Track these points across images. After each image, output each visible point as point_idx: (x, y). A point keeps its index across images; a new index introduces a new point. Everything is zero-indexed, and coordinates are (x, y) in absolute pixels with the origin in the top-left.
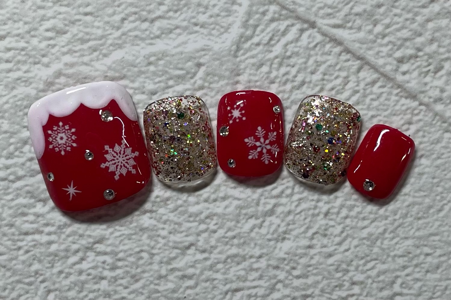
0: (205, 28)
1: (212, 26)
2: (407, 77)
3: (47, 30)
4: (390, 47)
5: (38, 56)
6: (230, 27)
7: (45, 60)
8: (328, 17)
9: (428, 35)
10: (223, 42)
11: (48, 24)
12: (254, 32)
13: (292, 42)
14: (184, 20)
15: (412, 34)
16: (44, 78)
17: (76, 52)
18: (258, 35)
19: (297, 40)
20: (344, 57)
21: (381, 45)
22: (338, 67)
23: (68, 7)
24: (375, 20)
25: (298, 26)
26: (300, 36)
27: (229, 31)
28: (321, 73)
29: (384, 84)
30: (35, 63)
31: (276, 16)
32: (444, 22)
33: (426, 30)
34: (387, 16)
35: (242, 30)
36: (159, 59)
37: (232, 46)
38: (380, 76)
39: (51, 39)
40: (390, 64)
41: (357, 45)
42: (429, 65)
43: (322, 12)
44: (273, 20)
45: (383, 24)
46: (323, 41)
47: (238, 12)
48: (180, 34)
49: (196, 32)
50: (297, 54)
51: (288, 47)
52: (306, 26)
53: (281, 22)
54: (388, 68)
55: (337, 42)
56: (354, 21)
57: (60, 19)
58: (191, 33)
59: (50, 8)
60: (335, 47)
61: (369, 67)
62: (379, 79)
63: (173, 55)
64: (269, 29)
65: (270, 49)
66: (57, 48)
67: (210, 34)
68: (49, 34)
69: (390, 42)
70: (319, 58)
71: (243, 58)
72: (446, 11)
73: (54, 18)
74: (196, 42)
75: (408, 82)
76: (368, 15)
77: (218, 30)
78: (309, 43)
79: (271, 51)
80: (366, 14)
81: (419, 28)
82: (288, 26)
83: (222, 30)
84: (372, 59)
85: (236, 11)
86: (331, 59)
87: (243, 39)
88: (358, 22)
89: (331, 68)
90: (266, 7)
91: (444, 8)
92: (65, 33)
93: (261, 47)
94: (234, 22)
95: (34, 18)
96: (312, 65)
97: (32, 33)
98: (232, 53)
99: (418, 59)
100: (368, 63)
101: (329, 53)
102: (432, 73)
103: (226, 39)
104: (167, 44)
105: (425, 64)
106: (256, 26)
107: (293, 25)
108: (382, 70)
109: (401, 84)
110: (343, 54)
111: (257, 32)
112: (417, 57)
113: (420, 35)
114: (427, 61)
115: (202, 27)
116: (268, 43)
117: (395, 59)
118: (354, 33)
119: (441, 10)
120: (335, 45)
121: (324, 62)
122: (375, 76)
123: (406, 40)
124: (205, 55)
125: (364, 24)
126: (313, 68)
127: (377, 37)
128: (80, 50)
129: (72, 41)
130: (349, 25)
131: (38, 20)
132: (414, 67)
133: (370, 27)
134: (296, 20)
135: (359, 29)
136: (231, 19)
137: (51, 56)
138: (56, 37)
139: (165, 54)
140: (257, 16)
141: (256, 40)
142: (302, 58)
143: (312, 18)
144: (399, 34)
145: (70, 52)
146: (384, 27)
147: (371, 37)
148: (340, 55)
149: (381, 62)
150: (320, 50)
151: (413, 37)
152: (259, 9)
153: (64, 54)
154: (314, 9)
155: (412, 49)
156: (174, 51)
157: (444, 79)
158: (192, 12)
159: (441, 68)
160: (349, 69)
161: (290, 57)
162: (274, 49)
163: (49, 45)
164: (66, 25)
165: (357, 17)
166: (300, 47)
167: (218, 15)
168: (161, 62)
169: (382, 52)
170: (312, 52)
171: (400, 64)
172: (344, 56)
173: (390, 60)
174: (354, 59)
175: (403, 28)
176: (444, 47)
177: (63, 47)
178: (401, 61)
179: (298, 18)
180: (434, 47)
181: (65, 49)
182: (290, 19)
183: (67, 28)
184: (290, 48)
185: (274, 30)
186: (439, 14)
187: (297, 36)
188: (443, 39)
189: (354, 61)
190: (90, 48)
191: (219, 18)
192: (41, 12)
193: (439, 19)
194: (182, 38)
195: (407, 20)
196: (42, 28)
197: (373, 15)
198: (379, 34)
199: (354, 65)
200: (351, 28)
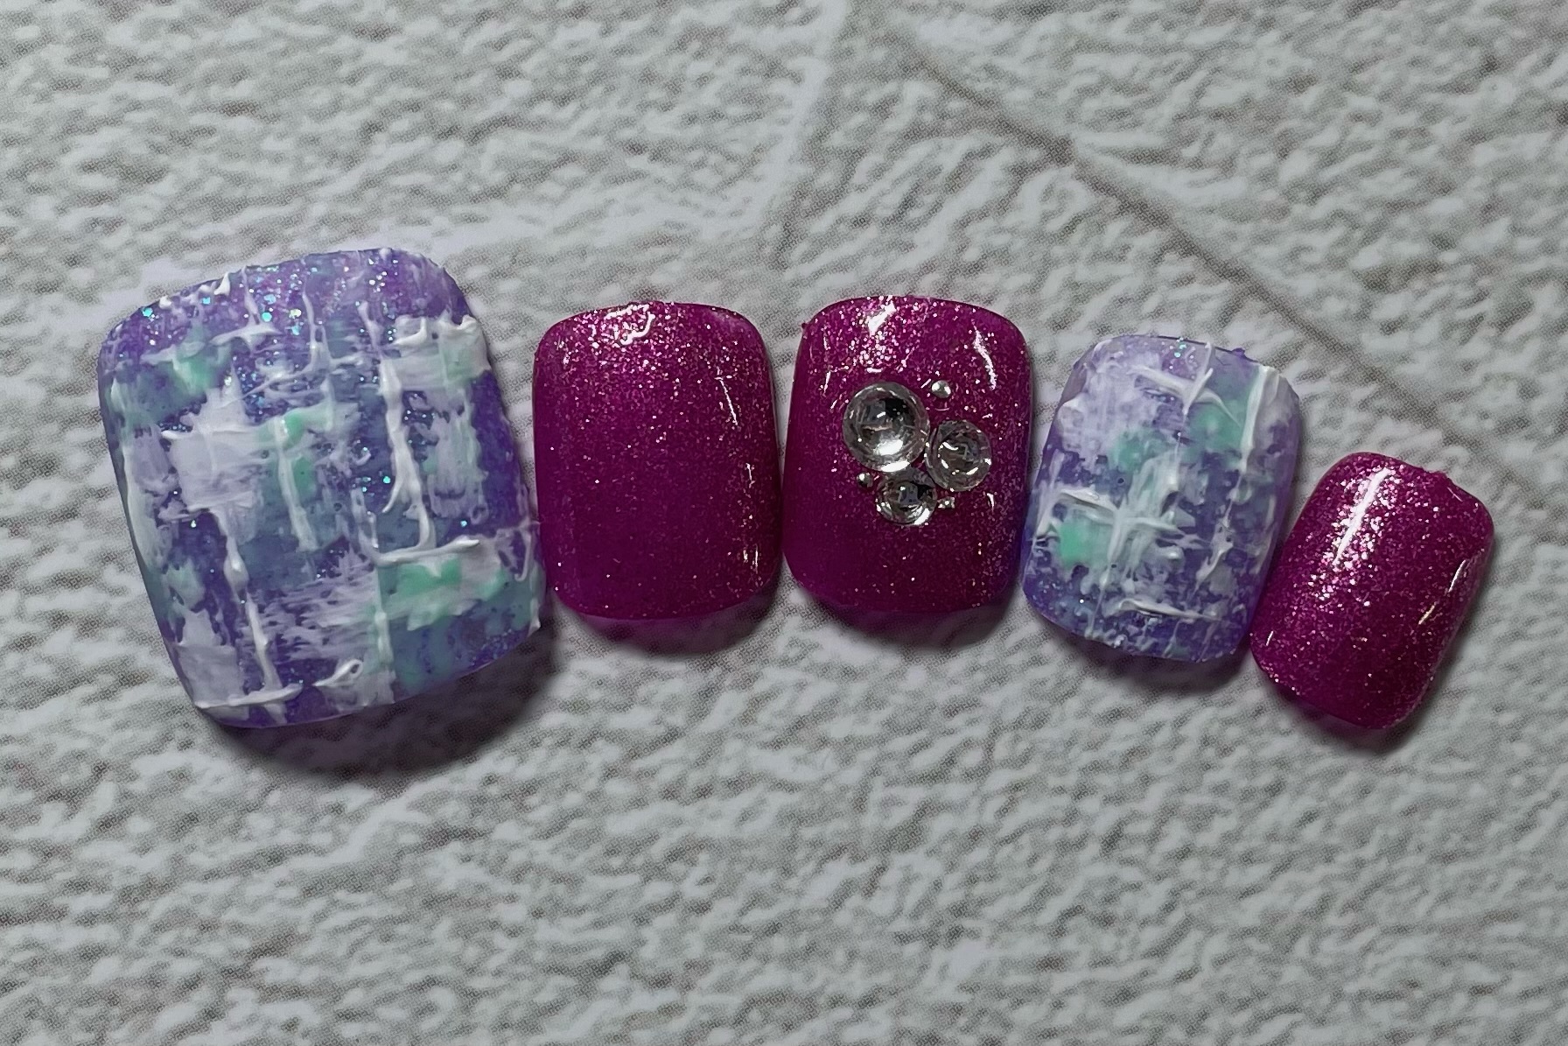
0: (669, 161)
1: (695, 156)
2: (1399, 341)
3: (89, 167)
4: (1337, 232)
5: (52, 262)
6: (758, 156)
7: (80, 277)
8: (1114, 124)
9: (1473, 192)
10: (735, 214)
11: (90, 146)
12: (847, 176)
13: (983, 214)
14: (593, 132)
15: (1418, 188)
16: (76, 343)
17: (192, 246)
18: (860, 189)
19: (1003, 206)
20: (1174, 266)
21: (1308, 226)
22: (1151, 304)
23: (167, 83)
24: (1284, 134)
25: (1007, 155)
26: (1014, 192)
27: (758, 170)
28: (1091, 326)
29: (1317, 365)
30: (43, 288)
31: (928, 118)
32: (1531, 144)
33: (1469, 173)
34: (1327, 121)
35: (803, 170)
36: (500, 274)
37: (769, 225)
38: (1301, 337)
39: (100, 198)
40: (1341, 295)
41: (1220, 225)
42: (1479, 298)
43: (1091, 105)
44: (915, 133)
45: (1311, 151)
46: (1097, 210)
47: (790, 105)
48: (576, 184)
49: (637, 175)
50: (1003, 257)
51: (970, 230)
52: (1033, 155)
53: (946, 141)
54: (1333, 307)
55: (1147, 213)
56: (1211, 137)
57: (136, 129)
58: (617, 181)
59: (100, 85)
60: (1142, 232)
61: (1260, 305)
62: (1299, 347)
63: (552, 260)
64: (901, 167)
65: (906, 236)
66: (124, 233)
67: (688, 184)
68: (96, 182)
69: (1339, 214)
70: (1083, 273)
71: (807, 270)
72: (1539, 103)
73: (113, 121)
74: (634, 211)
75: (1404, 359)
76: (1259, 117)
77: (717, 170)
78: (1046, 217)
79: (909, 247)
80: (1252, 114)
81: (1442, 166)
82: (970, 156)
83: (732, 169)
84: (1273, 277)
85: (781, 99)
86: (1128, 278)
87: (806, 203)
88: (1224, 140)
89: (1126, 310)
90: (890, 88)
91: (1531, 93)
92: (155, 176)
93: (871, 232)
94: (775, 139)
95: (40, 124)
96: (1058, 297)
97: (33, 178)
98: (768, 250)
99: (1440, 277)
100: (1259, 291)
101: (1117, 255)
102: (1491, 325)
103: (747, 201)
104: (532, 221)
105: (1464, 293)
106: (853, 156)
107: (986, 152)
108: (1309, 314)
109: (1377, 365)
110: (1170, 256)
111: (859, 177)
112: (1435, 268)
113: (1446, 189)
114: (1472, 282)
115: (656, 156)
116: (898, 217)
117: (1357, 274)
118: (1209, 181)
119: (1520, 99)
120: (1141, 224)
121: (1102, 287)
122: (1287, 336)
123: (1396, 206)
124: (667, 259)
125: (1244, 151)
126: (1061, 306)
127: (1289, 194)
128: (210, 240)
129: (181, 206)
130: (1190, 152)
131: (53, 129)
132: (1424, 304)
133: (1266, 160)
134: (998, 134)
135: (1228, 166)
136: (762, 130)
137: (102, 264)
138: (121, 190)
139: (520, 256)
140: (860, 118)
141: (853, 204)
142: (1023, 270)
143: (1059, 128)
144: (1371, 187)
145: (172, 247)
146: (1314, 159)
147: (1270, 196)
148: (1157, 259)
149: (1305, 285)
150: (1083, 243)
151: (1420, 196)
152: (863, 92)
153: (150, 254)
154: (1064, 95)
155: (1415, 240)
156: (555, 246)
157: (1534, 348)
158: (623, 103)
159: (1524, 309)
160: (1190, 311)
161: (976, 268)
162: (919, 237)
163: (96, 222)
164: (158, 149)
165: (1221, 123)
166: (1013, 231)
167: (716, 115)
168: (508, 286)
169: (1307, 249)
170: (1058, 251)
171: (1374, 295)
172: (1172, 263)
173: (1336, 278)
174: (1208, 275)
175: (1386, 162)
176: (1532, 233)
177: (147, 228)
178: (1378, 282)
179: (1005, 126)
180: (1498, 232)
181: (153, 238)
182: (975, 131)
183: (162, 159)
184: (979, 233)
185: (917, 169)
186: (1512, 113)
187: (1004, 190)
188: (1529, 203)
189: (1209, 283)
190: (246, 231)
191: (720, 125)
192: (67, 101)
193: (1513, 132)
194: (586, 198)
195: (1399, 134)
196: (69, 161)
197: (1275, 119)
198: (1298, 184)
199: (1205, 298)
200: (1197, 164)
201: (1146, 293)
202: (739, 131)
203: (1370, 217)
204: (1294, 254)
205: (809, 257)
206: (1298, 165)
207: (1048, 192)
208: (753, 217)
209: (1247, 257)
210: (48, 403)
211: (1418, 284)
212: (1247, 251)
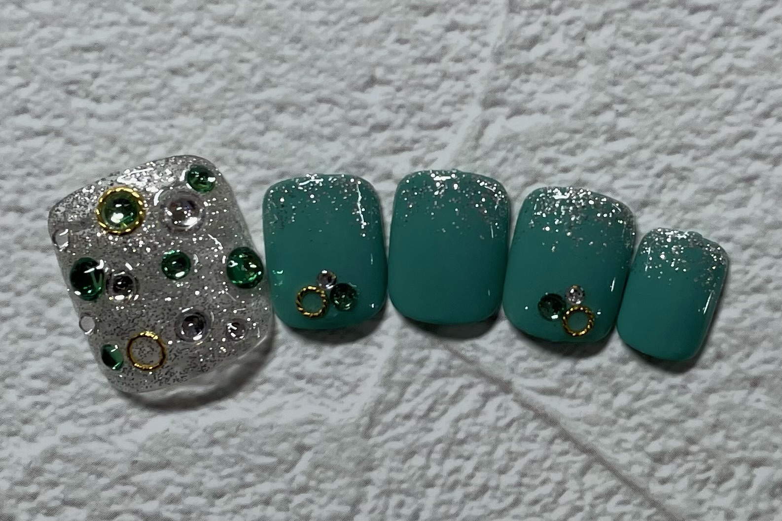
201: (545, 458)
202: (351, 371)
203: (656, 427)
204: (619, 443)
205: (381, 433)
206: (622, 400)
207: (499, 407)
208: (355, 413)
209: (594, 443)
210: (11, 489)
211: (679, 461)
212: (595, 440)
